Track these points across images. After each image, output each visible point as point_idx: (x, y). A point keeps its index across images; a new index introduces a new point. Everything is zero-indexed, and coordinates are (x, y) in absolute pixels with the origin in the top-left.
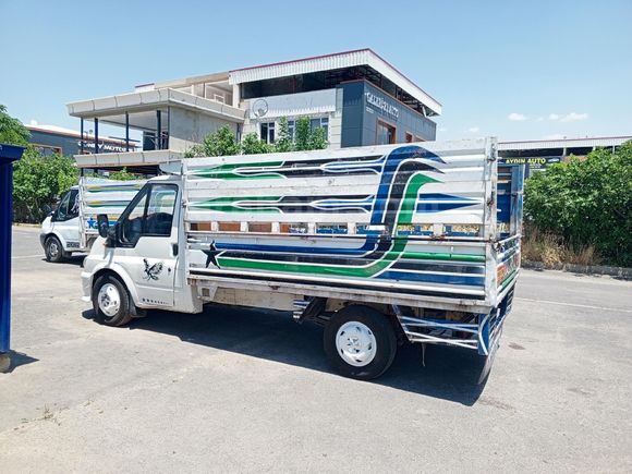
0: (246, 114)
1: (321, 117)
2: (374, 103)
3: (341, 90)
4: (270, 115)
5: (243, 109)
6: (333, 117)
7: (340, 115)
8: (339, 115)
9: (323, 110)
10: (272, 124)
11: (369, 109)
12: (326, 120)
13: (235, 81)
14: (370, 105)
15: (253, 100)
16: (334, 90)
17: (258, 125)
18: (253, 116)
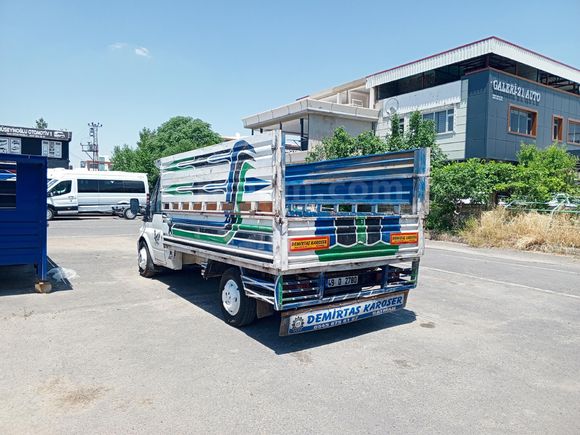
0: (380, 114)
1: (447, 108)
2: (504, 90)
3: (466, 82)
4: (401, 111)
5: (378, 109)
6: (458, 108)
7: (466, 105)
8: (464, 105)
9: (449, 102)
10: (402, 120)
11: (494, 96)
12: (451, 111)
13: (371, 84)
14: (498, 93)
15: (386, 100)
16: (459, 82)
17: (390, 122)
18: (385, 115)
